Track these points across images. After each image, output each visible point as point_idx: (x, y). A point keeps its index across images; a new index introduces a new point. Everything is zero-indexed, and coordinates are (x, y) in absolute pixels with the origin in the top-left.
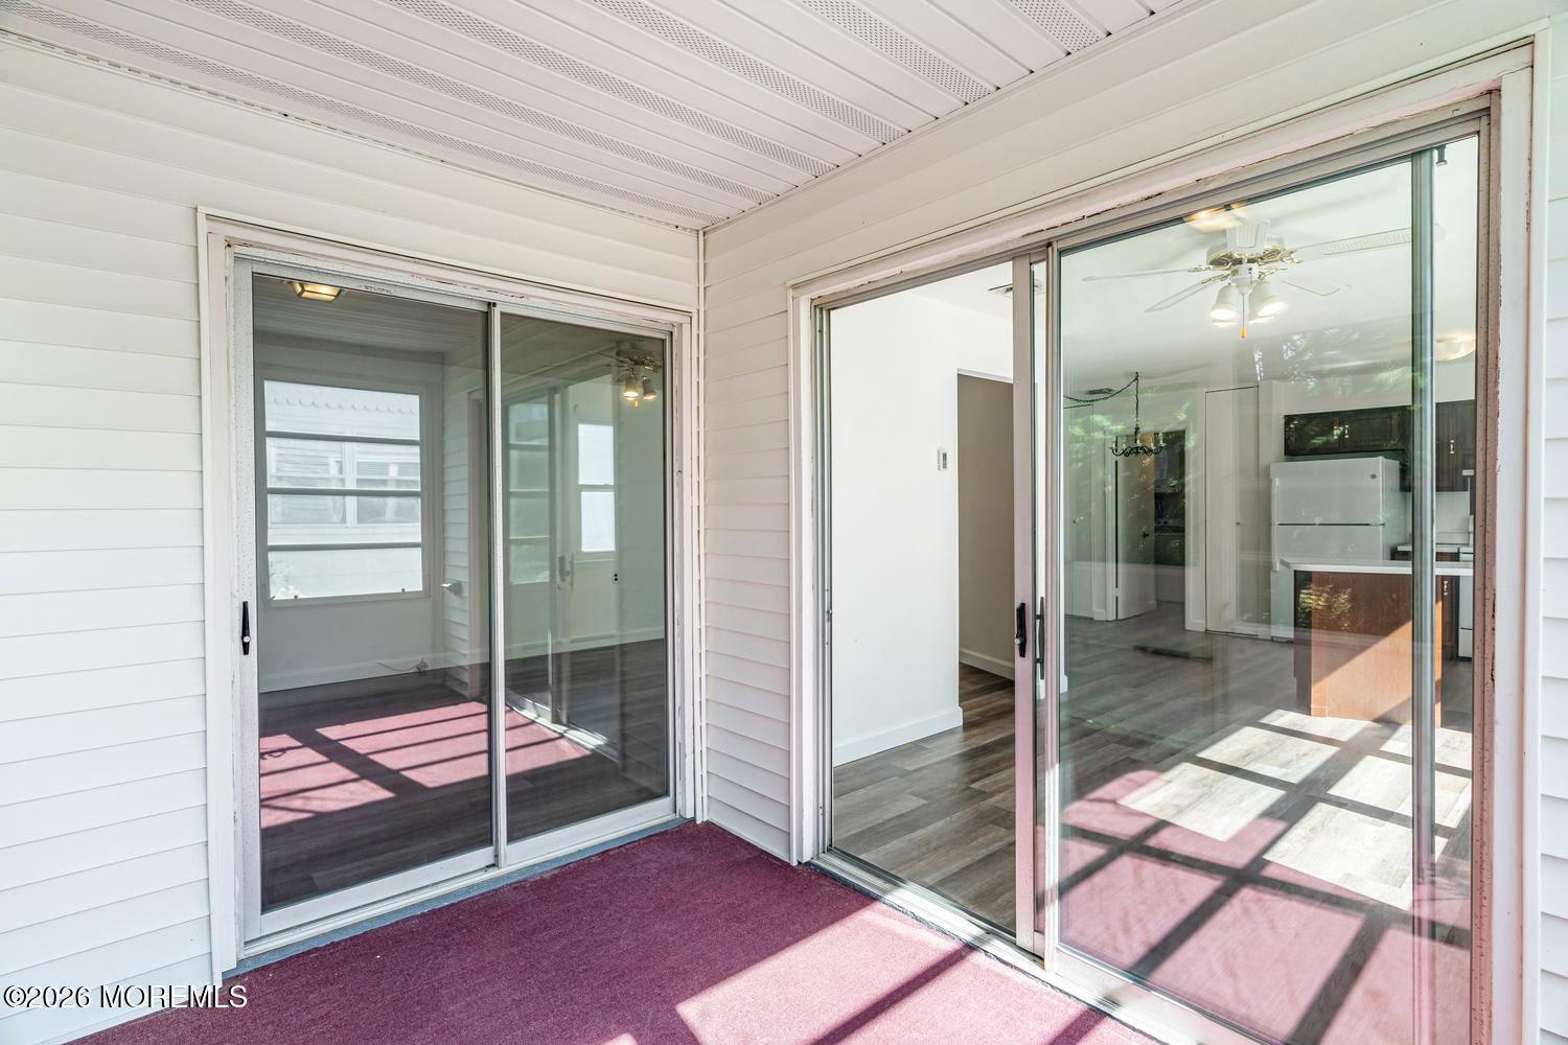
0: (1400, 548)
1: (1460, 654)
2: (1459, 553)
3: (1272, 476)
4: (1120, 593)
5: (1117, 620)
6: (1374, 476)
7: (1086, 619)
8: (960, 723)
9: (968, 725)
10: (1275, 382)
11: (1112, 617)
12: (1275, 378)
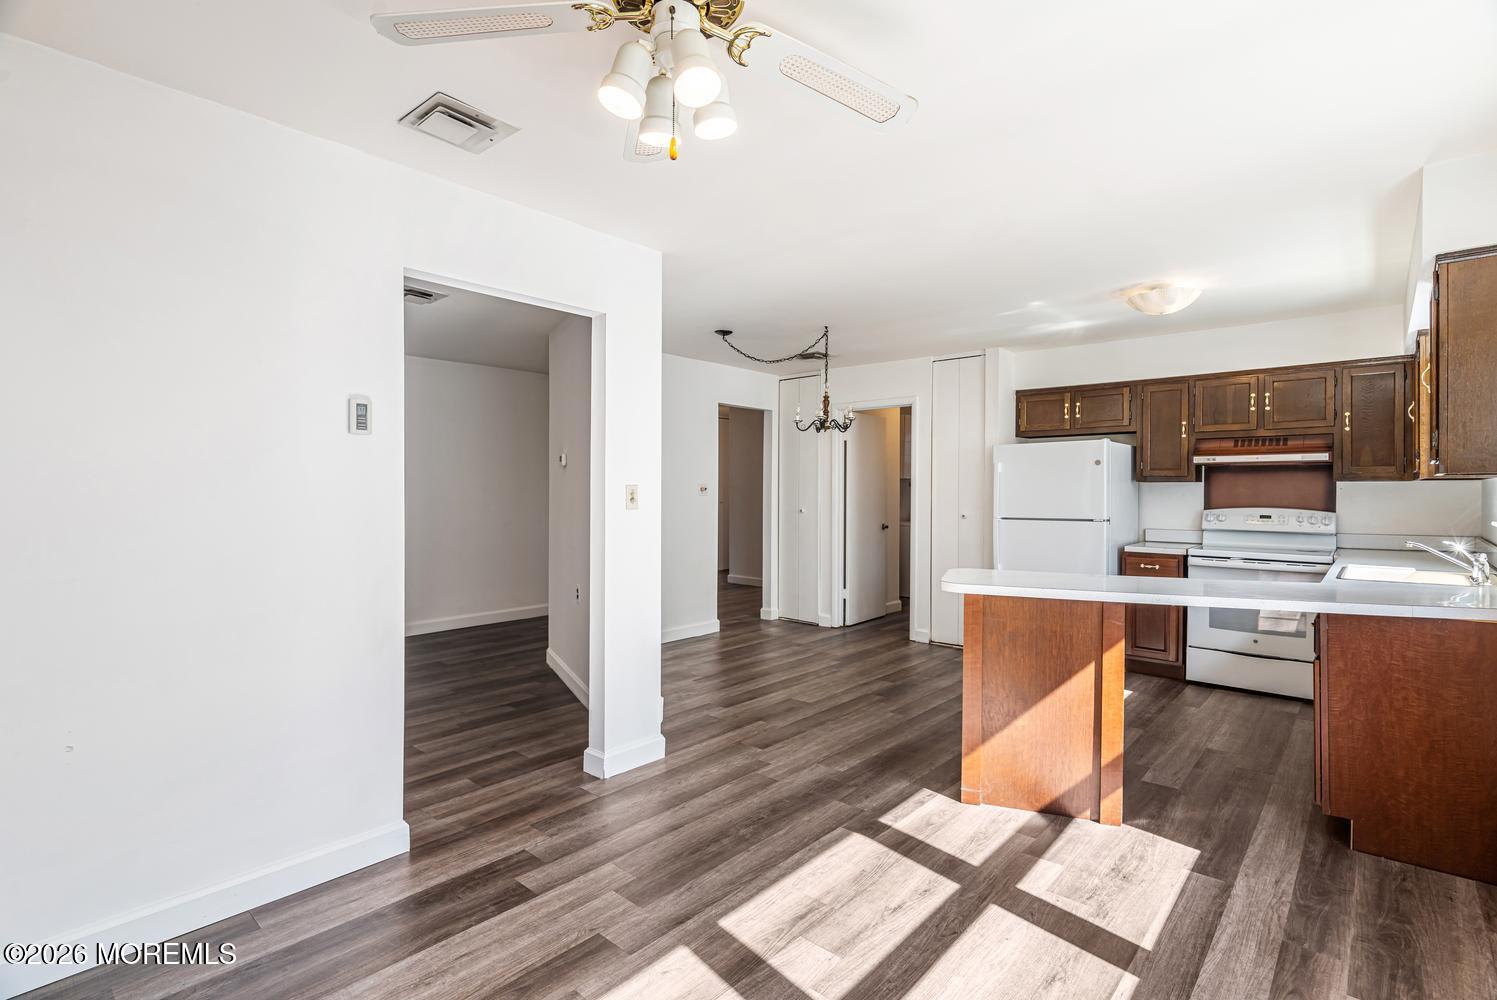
0: (1128, 549)
1: (1188, 678)
2: (1186, 557)
3: (995, 461)
4: (847, 594)
5: (845, 626)
6: (1098, 463)
7: (811, 624)
8: (404, 847)
9: (424, 847)
10: (1001, 349)
11: (838, 622)
12: (1001, 346)
